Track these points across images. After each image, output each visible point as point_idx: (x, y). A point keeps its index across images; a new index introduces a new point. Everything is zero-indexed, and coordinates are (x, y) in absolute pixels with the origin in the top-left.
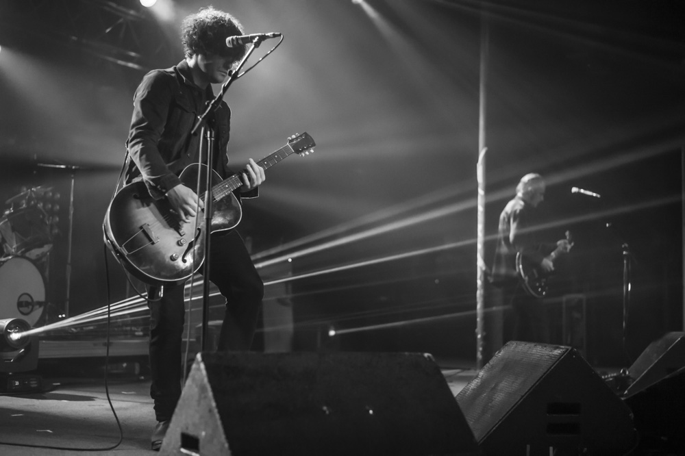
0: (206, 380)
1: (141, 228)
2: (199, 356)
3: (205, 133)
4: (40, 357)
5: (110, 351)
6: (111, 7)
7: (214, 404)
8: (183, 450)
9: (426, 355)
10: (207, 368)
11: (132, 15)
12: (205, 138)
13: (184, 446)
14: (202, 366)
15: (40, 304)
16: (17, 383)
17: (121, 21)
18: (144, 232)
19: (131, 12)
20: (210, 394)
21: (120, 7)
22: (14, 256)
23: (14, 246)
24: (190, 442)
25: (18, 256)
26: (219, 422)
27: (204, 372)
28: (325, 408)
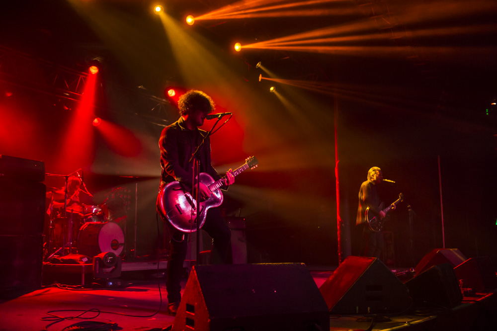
0: (197, 278)
1: (176, 205)
2: (193, 267)
3: (196, 162)
4: (122, 270)
5: (159, 267)
6: (154, 98)
7: (200, 290)
8: (187, 312)
9: (302, 263)
10: (197, 273)
11: (164, 102)
12: (196, 164)
13: (187, 310)
14: (195, 272)
15: (121, 244)
16: (111, 284)
17: (159, 104)
18: (177, 208)
19: (164, 100)
20: (199, 285)
21: (159, 98)
22: (109, 221)
23: (109, 216)
24: (190, 308)
25: (111, 221)
26: (203, 298)
27: (196, 275)
28: (253, 290)
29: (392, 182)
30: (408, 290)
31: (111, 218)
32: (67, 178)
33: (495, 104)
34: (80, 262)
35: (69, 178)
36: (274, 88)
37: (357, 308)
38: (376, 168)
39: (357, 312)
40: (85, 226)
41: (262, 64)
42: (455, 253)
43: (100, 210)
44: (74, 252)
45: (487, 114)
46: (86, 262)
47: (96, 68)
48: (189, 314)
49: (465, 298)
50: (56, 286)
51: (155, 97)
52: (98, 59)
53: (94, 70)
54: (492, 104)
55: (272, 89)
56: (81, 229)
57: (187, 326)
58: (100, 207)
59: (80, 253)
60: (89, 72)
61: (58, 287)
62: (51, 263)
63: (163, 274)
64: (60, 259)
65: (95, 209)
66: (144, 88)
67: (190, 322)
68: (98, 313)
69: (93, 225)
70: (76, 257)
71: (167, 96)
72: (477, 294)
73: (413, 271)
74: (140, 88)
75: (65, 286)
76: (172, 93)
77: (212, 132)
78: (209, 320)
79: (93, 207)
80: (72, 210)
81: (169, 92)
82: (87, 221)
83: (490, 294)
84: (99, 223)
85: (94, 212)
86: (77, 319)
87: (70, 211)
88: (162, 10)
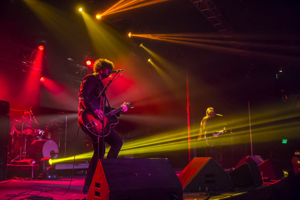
0: (102, 166)
3: (102, 98)
4: (56, 169)
7: (104, 173)
8: (95, 188)
9: (166, 159)
11: (84, 68)
14: (100, 162)
15: (57, 154)
16: (50, 177)
17: (81, 70)
18: (92, 122)
19: (84, 67)
20: (103, 170)
21: (81, 66)
22: (49, 139)
23: (49, 136)
24: (97, 185)
25: (50, 139)
26: (105, 178)
27: (101, 164)
28: (136, 174)
29: (221, 115)
30: (230, 177)
31: (50, 137)
32: (23, 112)
33: (281, 71)
34: (30, 164)
35: (24, 112)
36: (151, 60)
37: (200, 188)
38: (211, 108)
39: (200, 190)
40: (34, 142)
41: (143, 45)
42: (258, 158)
43: (44, 132)
44: (27, 158)
45: (277, 77)
46: (34, 164)
47: (42, 47)
48: (97, 189)
49: (264, 183)
50: (15, 179)
51: (79, 65)
52: (44, 41)
53: (41, 48)
54: (280, 71)
55: (149, 60)
56: (31, 144)
57: (95, 196)
58: (44, 130)
59: (30, 159)
60: (38, 49)
61: (16, 179)
62: (12, 164)
63: (82, 171)
64: (18, 162)
65: (40, 132)
66: (72, 60)
67: (97, 194)
68: (41, 192)
69: (39, 141)
70: (28, 161)
71: (86, 65)
72: (271, 181)
73: (234, 169)
74: (69, 60)
75: (21, 179)
76: (89, 63)
77: (112, 81)
78: (109, 191)
79: (39, 130)
80: (26, 132)
81: (87, 62)
82: (35, 139)
83: (279, 181)
84: (43, 140)
85: (40, 133)
86: (28, 195)
87: (25, 133)
88: (83, 10)
